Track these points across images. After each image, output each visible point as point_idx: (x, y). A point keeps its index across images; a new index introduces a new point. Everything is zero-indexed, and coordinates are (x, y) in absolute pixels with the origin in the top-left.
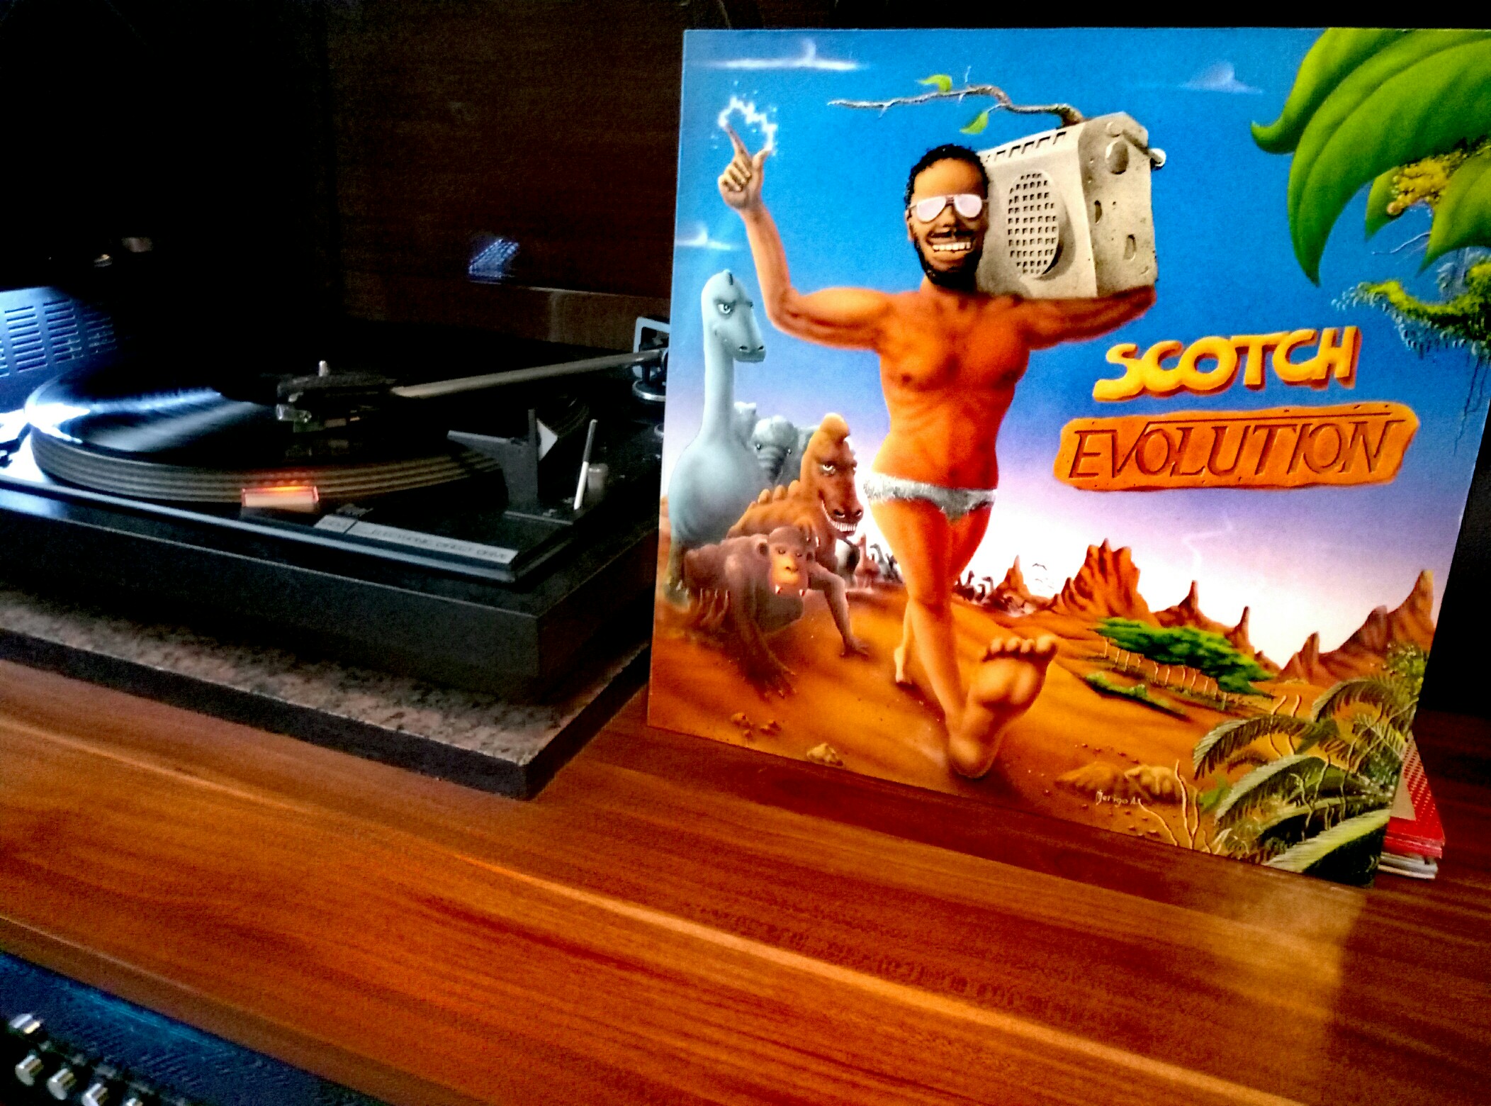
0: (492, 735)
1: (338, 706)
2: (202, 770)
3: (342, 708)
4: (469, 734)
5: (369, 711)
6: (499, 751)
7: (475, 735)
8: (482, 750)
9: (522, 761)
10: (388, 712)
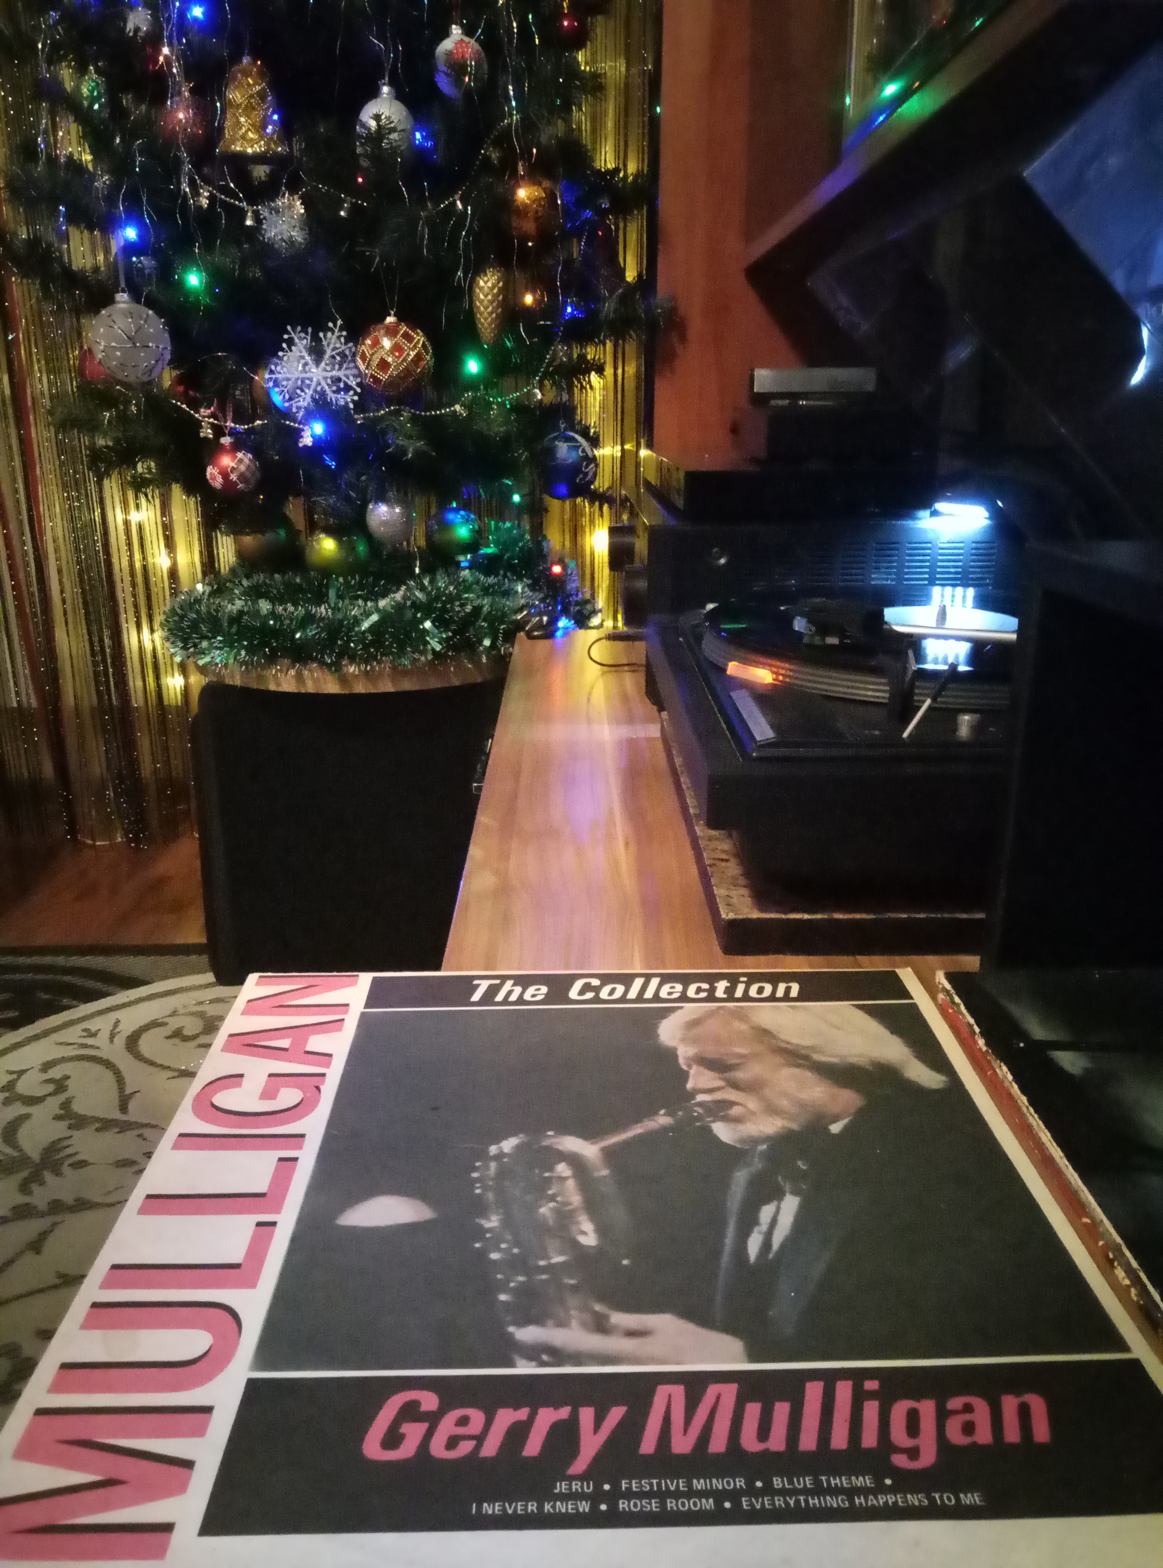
1: (710, 840)
2: (633, 848)
3: (707, 843)
4: (732, 887)
6: (725, 904)
7: (733, 890)
8: (720, 897)
9: (727, 915)
10: (724, 857)
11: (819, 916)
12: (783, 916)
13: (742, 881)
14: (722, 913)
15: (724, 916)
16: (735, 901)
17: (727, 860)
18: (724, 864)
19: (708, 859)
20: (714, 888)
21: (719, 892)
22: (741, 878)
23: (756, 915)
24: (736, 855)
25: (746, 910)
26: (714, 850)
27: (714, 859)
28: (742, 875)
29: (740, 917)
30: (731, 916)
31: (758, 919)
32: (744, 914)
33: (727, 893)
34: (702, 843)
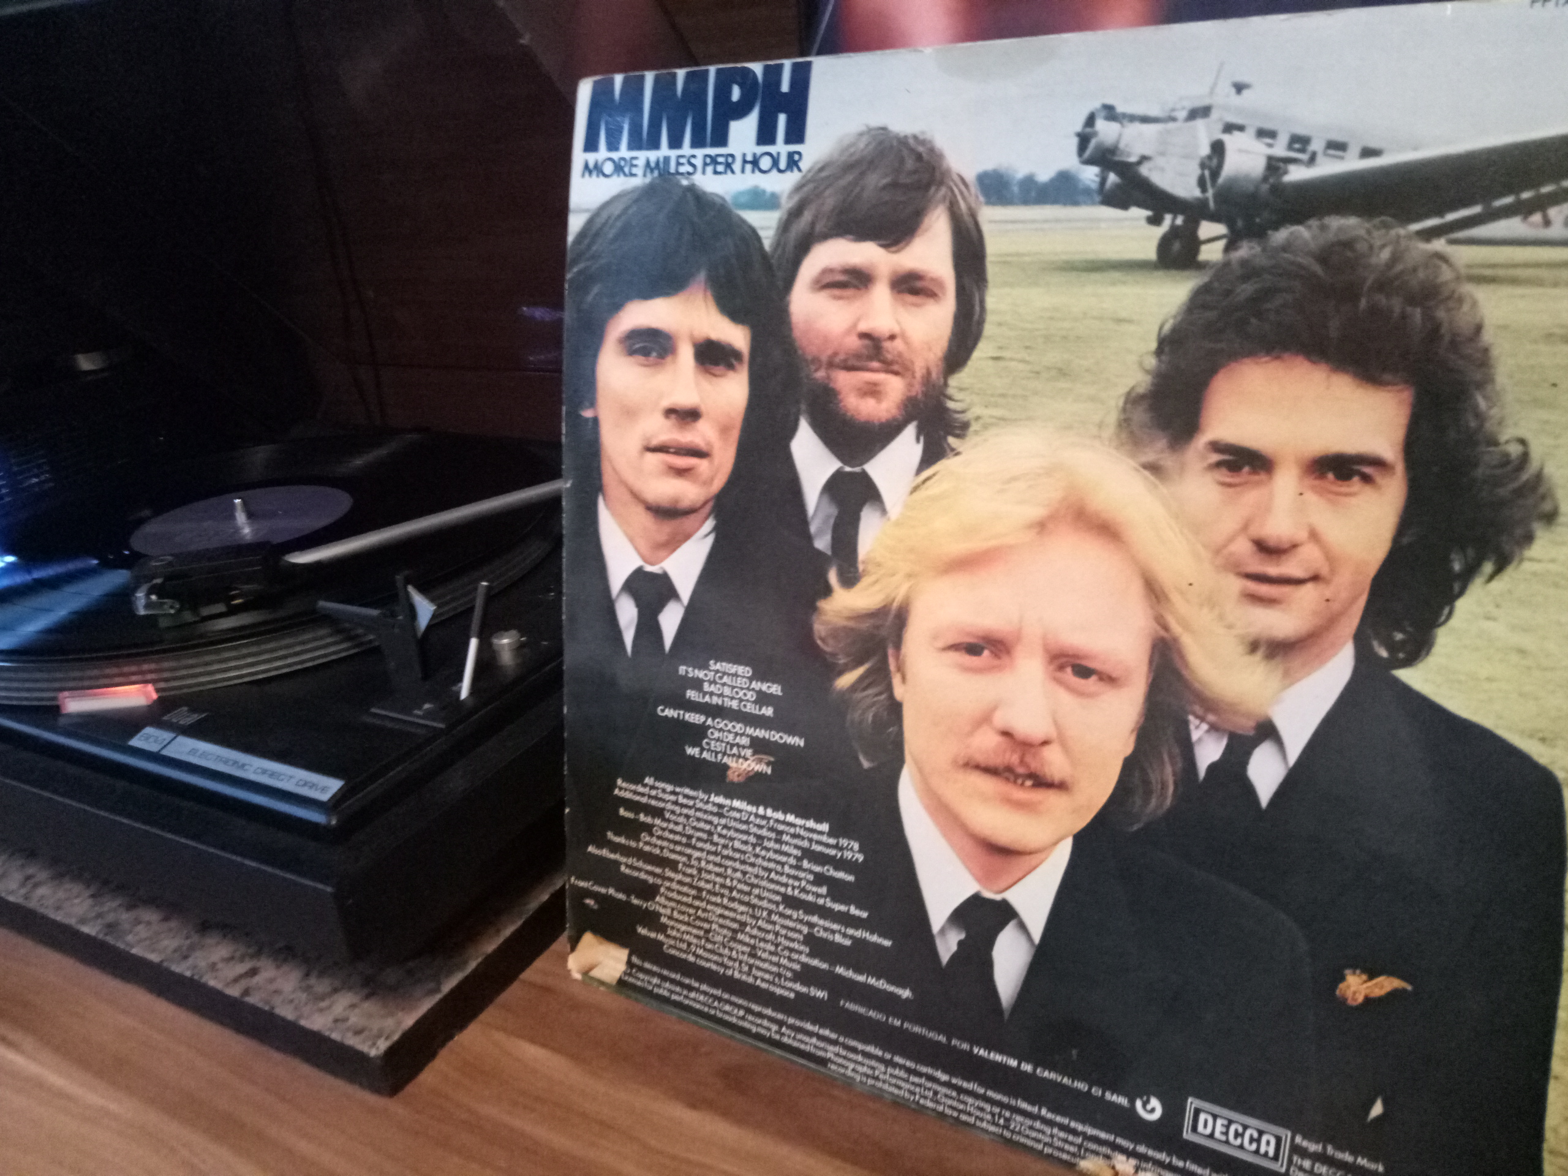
0: (353, 1006)
1: (186, 959)
3: (190, 962)
4: (323, 1004)
5: (220, 966)
6: (349, 1035)
7: (329, 1007)
8: (331, 1030)
9: (377, 1049)
10: (241, 968)
11: (472, 965)
12: (438, 997)
13: (322, 986)
14: (364, 1048)
15: (373, 1053)
16: (355, 1019)
17: (253, 972)
18: (257, 979)
19: (227, 985)
20: (303, 1023)
21: (317, 1022)
22: (312, 981)
23: (409, 1020)
24: (258, 954)
25: (390, 1022)
26: (213, 967)
27: (236, 980)
28: (307, 975)
29: (396, 1037)
30: (383, 1045)
31: (418, 1023)
32: (393, 1032)
33: (330, 1018)
34: (182, 968)
